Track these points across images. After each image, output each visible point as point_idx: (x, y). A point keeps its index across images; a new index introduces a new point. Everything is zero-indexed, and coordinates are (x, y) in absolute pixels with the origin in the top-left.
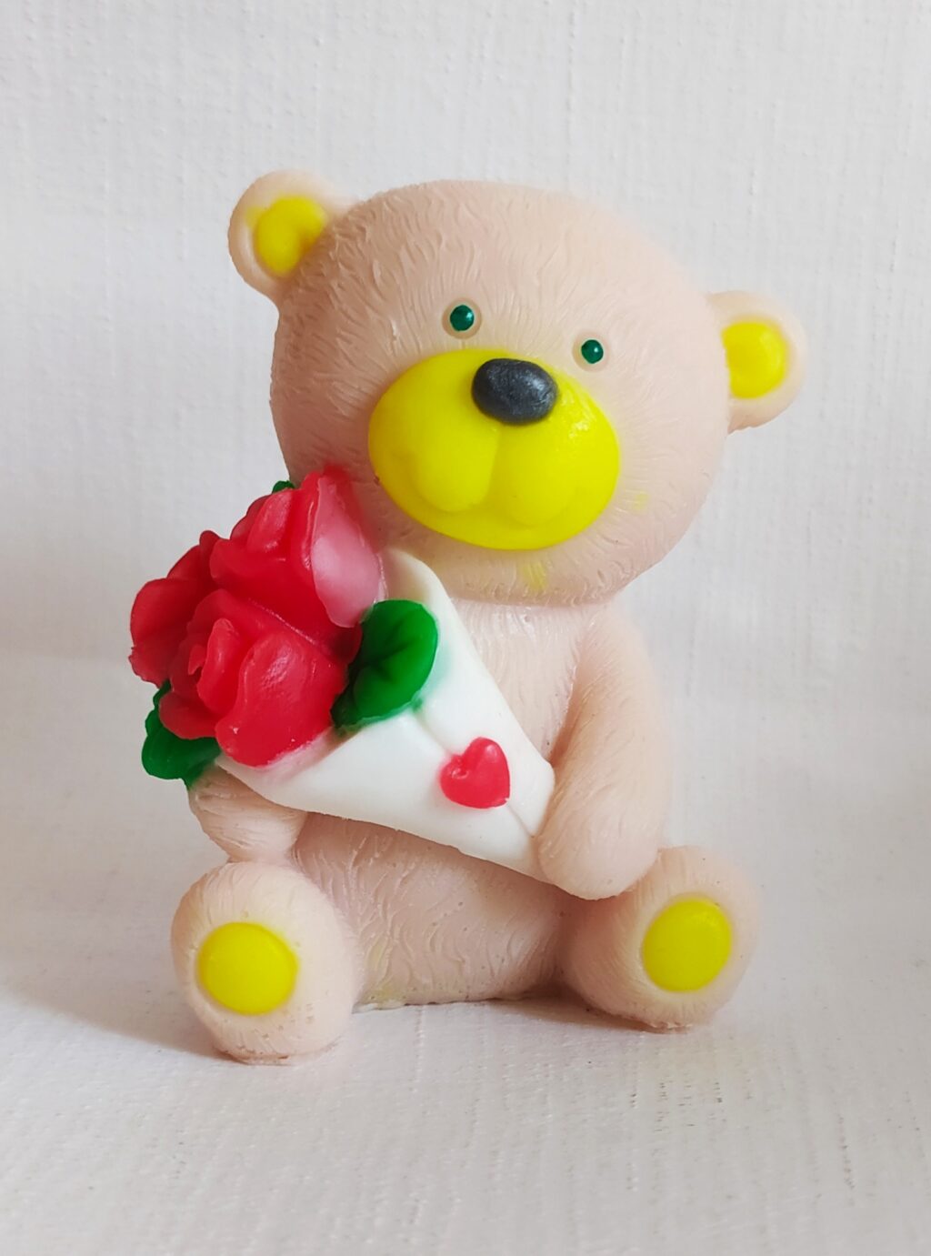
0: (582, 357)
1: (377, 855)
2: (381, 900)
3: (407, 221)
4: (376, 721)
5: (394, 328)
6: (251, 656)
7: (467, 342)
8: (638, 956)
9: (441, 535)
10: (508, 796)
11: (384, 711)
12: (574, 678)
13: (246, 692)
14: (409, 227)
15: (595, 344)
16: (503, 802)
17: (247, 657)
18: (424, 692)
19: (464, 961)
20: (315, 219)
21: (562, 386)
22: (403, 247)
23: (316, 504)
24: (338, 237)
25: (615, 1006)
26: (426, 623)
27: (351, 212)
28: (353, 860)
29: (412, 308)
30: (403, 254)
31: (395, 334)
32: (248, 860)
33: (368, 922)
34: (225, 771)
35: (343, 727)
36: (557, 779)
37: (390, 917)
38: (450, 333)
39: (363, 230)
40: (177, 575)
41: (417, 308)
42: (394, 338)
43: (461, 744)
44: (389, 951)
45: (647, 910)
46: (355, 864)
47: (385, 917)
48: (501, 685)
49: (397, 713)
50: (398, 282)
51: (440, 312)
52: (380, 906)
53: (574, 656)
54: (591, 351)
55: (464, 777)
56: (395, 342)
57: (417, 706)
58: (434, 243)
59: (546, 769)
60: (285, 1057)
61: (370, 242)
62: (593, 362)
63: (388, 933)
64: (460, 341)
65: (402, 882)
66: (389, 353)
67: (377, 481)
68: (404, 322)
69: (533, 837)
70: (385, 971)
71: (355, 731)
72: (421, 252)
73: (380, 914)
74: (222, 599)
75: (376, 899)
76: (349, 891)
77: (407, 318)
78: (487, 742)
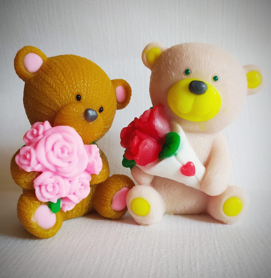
0: (213, 80)
1: (168, 184)
2: (169, 193)
3: (177, 51)
4: (167, 157)
5: (173, 74)
6: (142, 144)
7: (188, 77)
8: (222, 208)
9: (183, 119)
10: (195, 174)
11: (168, 155)
12: (211, 149)
13: (140, 151)
14: (177, 52)
15: (216, 77)
16: (194, 175)
17: (141, 144)
18: (177, 152)
19: (186, 207)
20: (159, 52)
21: (208, 86)
22: (176, 57)
23: (156, 112)
24: (163, 56)
25: (217, 218)
26: (178, 137)
27: (166, 50)
28: (163, 185)
29: (177, 70)
30: (176, 59)
31: (173, 75)
32: (141, 185)
33: (166, 198)
34: (137, 167)
35: (161, 158)
36: (206, 170)
37: (171, 197)
38: (185, 75)
39: (168, 54)
40: (130, 126)
41: (178, 70)
42: (173, 77)
43: (185, 163)
44: (171, 204)
45: (224, 199)
46: (164, 186)
47: (170, 197)
48: (195, 151)
49: (171, 156)
50: (174, 64)
51: (183, 70)
52: (169, 195)
53: (211, 144)
54: (215, 78)
55: (185, 170)
56: (173, 78)
57: (176, 155)
58: (182, 56)
59: (204, 168)
60: (148, 225)
61: (169, 57)
62: (216, 81)
63: (170, 200)
64: (187, 77)
65: (173, 190)
66: (172, 80)
67: (169, 107)
68: (175, 73)
69: (200, 182)
70: (170, 208)
71: (163, 159)
72: (179, 58)
73: (169, 196)
74: (137, 132)
75: (168, 193)
76: (162, 191)
77: (176, 72)
78: (191, 162)
